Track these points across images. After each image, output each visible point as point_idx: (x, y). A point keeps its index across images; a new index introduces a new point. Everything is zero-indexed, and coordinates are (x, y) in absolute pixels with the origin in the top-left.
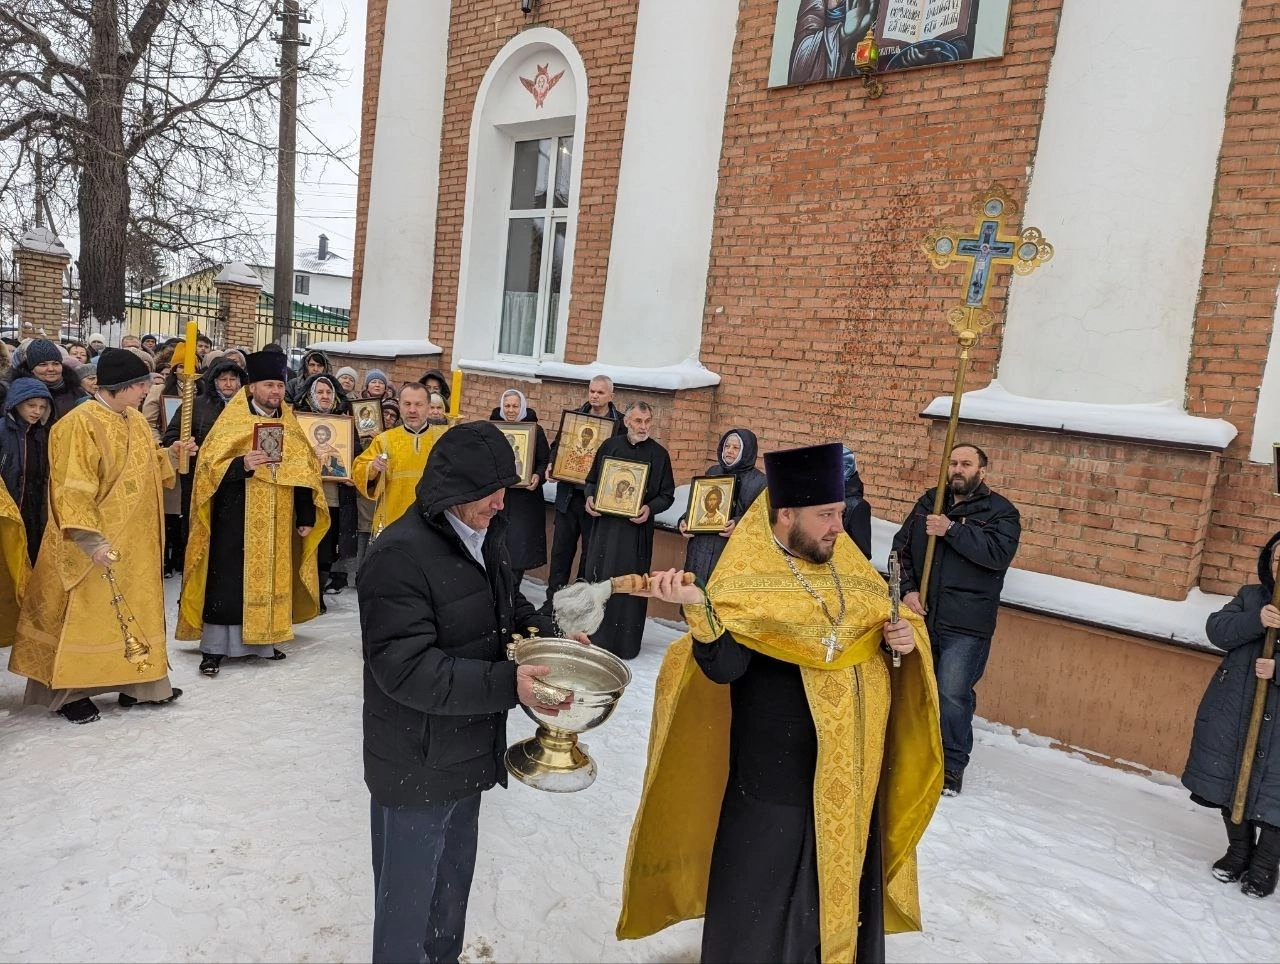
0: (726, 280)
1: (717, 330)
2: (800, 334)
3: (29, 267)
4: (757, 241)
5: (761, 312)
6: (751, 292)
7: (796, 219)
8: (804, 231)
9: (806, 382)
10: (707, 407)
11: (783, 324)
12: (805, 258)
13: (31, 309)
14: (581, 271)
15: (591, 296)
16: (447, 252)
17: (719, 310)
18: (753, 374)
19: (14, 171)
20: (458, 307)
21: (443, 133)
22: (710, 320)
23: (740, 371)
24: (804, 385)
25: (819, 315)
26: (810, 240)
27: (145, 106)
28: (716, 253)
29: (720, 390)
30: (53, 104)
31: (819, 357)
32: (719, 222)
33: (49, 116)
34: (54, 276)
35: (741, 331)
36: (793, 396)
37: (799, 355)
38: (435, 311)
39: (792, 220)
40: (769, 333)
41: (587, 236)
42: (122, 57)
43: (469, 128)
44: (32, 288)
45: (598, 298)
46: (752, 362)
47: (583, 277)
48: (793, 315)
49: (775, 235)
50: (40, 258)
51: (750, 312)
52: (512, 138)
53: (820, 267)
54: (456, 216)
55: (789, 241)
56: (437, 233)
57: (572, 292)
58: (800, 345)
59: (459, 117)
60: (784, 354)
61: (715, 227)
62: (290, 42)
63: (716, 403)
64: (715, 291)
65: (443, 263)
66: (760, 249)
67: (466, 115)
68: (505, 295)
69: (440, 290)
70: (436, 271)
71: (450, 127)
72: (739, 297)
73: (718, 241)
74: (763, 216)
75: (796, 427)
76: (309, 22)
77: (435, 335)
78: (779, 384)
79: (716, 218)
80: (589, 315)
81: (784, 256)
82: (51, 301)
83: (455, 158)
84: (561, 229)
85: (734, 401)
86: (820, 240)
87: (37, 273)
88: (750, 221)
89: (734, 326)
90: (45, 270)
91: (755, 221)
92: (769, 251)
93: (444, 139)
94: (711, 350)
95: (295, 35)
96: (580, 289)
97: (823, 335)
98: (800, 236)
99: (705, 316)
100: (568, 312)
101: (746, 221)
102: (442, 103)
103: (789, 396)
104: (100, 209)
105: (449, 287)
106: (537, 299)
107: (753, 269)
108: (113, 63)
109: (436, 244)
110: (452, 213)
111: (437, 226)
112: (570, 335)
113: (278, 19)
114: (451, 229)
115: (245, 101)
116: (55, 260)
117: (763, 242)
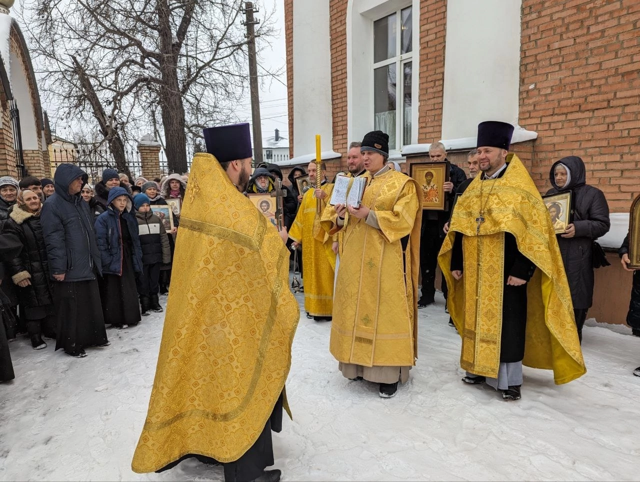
0: (535, 65)
1: (531, 101)
2: (603, 89)
3: (144, 154)
4: (559, 31)
5: (568, 80)
6: (557, 68)
7: (592, 5)
8: (599, 12)
9: (613, 123)
10: (529, 156)
11: (588, 84)
12: (603, 31)
13: (147, 174)
14: (425, 85)
15: (433, 100)
16: (339, 97)
17: (532, 87)
18: (565, 126)
19: (132, 108)
20: (348, 128)
21: (331, 27)
22: (525, 95)
23: (553, 126)
24: (611, 127)
25: (620, 71)
26: (606, 17)
27: (187, 69)
28: (525, 47)
29: (537, 143)
30: (147, 73)
31: (623, 102)
32: (525, 26)
33: (145, 80)
34: (155, 156)
35: (550, 98)
36: (603, 135)
37: (605, 104)
38: (335, 133)
39: (588, 7)
40: (576, 94)
41: (427, 62)
42: (173, 45)
43: (345, 19)
44: (146, 164)
45: (439, 100)
46: (563, 118)
47: (427, 89)
48: (595, 76)
49: (574, 22)
50: (148, 148)
51: (558, 83)
52: (371, 20)
53: (617, 35)
54: (342, 74)
55: (586, 24)
56: (332, 87)
57: (420, 101)
58: (605, 97)
59: (339, 14)
60: (590, 106)
61: (523, 30)
62: (250, 24)
63: (535, 152)
64: (527, 74)
65: (337, 104)
66: (561, 35)
67: (343, 12)
68: (375, 116)
69: (337, 120)
70: (334, 109)
71: (334, 22)
72: (547, 74)
73: (525, 40)
74: (562, 11)
75: (607, 158)
76: (258, 11)
77: (336, 147)
78: (589, 129)
79: (522, 24)
80: (433, 113)
81: (583, 35)
82: (155, 169)
83: (339, 39)
84: (408, 65)
85: (551, 148)
86: (616, 15)
87: (147, 156)
88: (551, 18)
89: (546, 95)
90: (151, 154)
91: (555, 17)
92: (570, 35)
93: (331, 30)
94: (527, 115)
95: (252, 19)
96: (426, 98)
97: (626, 85)
98: (597, 17)
99: (520, 93)
100: (418, 114)
101: (548, 19)
102: (329, 9)
103: (597, 136)
104: (172, 122)
105: (342, 117)
106: (395, 114)
107: (558, 51)
108: (170, 48)
109: (332, 94)
110: (340, 72)
111: (332, 82)
112: (421, 128)
113: (244, 13)
114: (340, 82)
115: (232, 57)
116: (155, 149)
117: (564, 29)
